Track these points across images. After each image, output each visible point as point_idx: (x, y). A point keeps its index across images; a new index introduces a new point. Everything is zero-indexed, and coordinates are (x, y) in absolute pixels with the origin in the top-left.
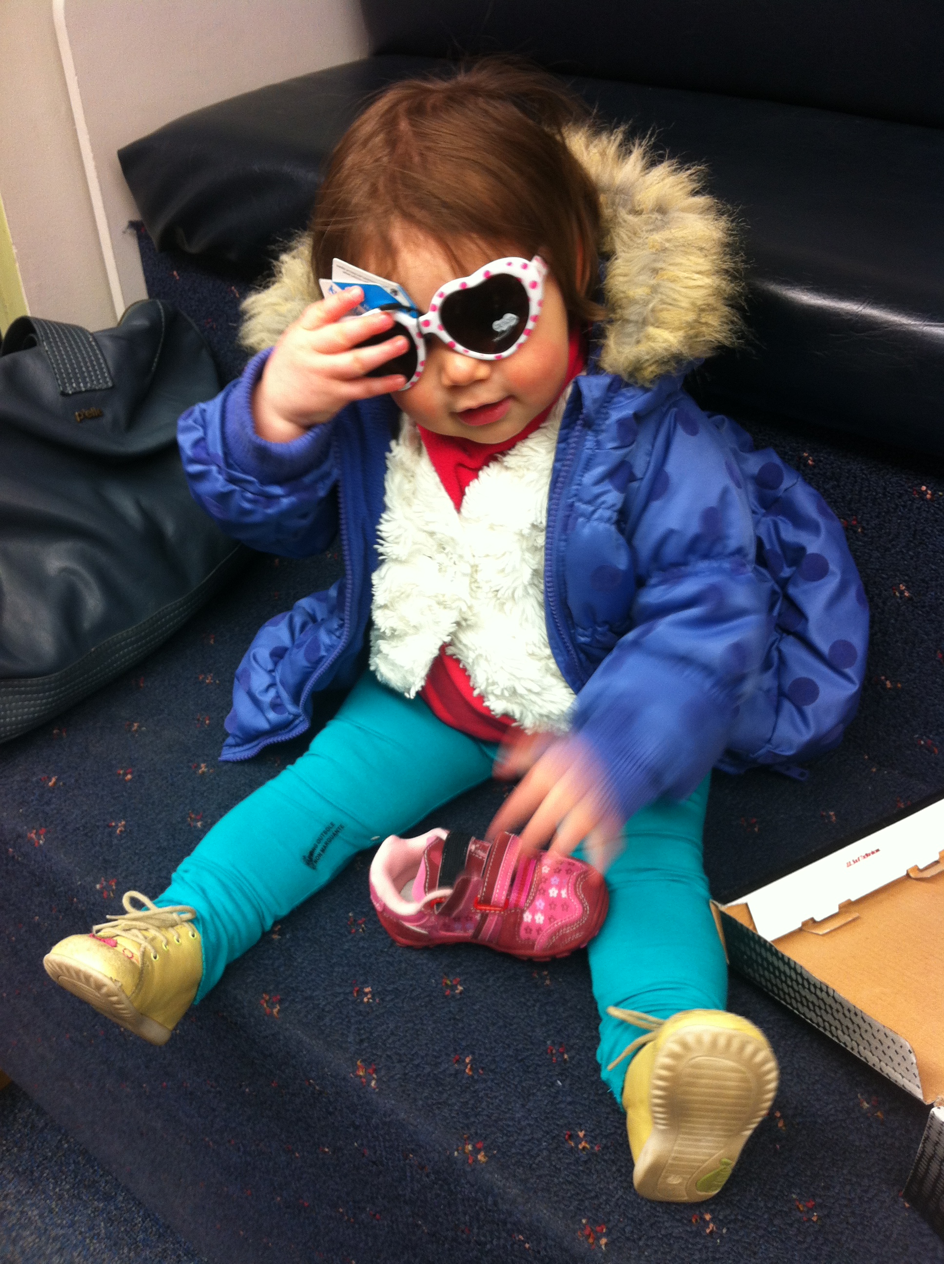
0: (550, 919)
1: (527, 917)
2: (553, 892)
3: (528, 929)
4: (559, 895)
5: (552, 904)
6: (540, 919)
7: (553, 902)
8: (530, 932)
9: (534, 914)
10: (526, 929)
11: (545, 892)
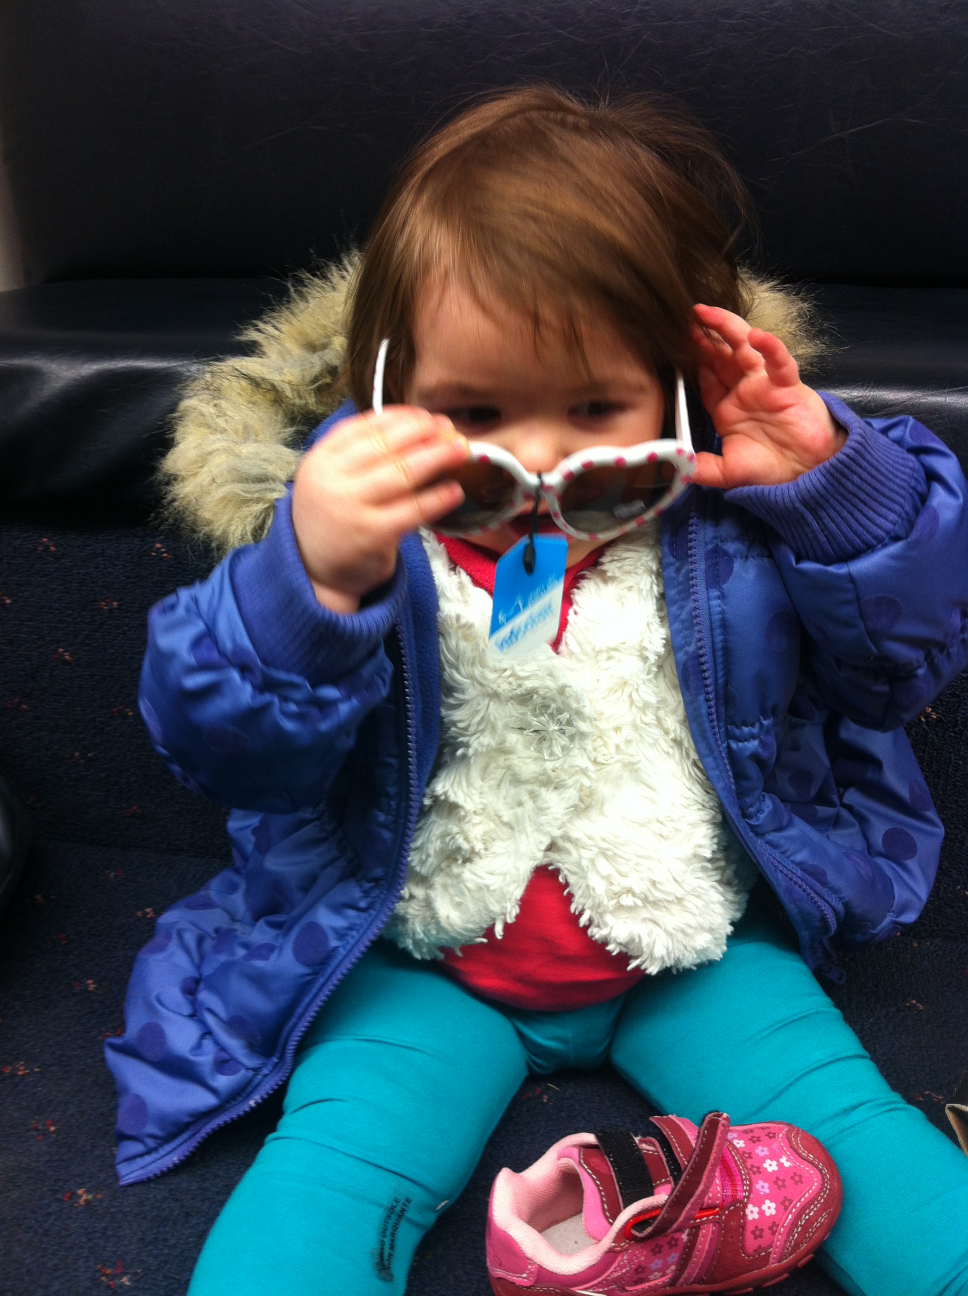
0: (783, 1203)
1: (752, 1213)
2: (771, 1166)
3: (758, 1233)
4: (780, 1165)
5: (777, 1180)
6: (770, 1208)
7: (778, 1178)
8: (761, 1236)
9: (759, 1204)
10: (753, 1232)
11: (759, 1170)
